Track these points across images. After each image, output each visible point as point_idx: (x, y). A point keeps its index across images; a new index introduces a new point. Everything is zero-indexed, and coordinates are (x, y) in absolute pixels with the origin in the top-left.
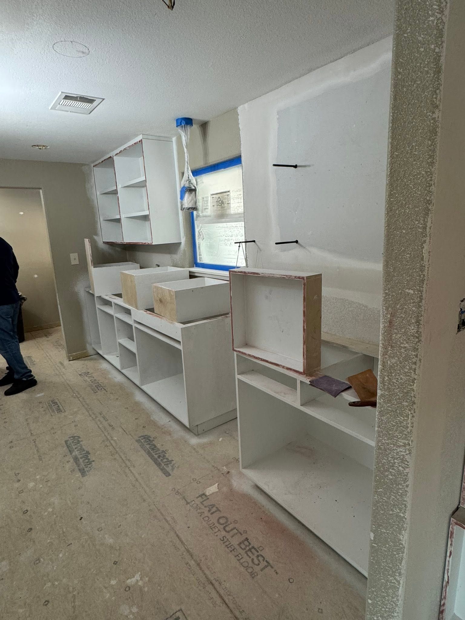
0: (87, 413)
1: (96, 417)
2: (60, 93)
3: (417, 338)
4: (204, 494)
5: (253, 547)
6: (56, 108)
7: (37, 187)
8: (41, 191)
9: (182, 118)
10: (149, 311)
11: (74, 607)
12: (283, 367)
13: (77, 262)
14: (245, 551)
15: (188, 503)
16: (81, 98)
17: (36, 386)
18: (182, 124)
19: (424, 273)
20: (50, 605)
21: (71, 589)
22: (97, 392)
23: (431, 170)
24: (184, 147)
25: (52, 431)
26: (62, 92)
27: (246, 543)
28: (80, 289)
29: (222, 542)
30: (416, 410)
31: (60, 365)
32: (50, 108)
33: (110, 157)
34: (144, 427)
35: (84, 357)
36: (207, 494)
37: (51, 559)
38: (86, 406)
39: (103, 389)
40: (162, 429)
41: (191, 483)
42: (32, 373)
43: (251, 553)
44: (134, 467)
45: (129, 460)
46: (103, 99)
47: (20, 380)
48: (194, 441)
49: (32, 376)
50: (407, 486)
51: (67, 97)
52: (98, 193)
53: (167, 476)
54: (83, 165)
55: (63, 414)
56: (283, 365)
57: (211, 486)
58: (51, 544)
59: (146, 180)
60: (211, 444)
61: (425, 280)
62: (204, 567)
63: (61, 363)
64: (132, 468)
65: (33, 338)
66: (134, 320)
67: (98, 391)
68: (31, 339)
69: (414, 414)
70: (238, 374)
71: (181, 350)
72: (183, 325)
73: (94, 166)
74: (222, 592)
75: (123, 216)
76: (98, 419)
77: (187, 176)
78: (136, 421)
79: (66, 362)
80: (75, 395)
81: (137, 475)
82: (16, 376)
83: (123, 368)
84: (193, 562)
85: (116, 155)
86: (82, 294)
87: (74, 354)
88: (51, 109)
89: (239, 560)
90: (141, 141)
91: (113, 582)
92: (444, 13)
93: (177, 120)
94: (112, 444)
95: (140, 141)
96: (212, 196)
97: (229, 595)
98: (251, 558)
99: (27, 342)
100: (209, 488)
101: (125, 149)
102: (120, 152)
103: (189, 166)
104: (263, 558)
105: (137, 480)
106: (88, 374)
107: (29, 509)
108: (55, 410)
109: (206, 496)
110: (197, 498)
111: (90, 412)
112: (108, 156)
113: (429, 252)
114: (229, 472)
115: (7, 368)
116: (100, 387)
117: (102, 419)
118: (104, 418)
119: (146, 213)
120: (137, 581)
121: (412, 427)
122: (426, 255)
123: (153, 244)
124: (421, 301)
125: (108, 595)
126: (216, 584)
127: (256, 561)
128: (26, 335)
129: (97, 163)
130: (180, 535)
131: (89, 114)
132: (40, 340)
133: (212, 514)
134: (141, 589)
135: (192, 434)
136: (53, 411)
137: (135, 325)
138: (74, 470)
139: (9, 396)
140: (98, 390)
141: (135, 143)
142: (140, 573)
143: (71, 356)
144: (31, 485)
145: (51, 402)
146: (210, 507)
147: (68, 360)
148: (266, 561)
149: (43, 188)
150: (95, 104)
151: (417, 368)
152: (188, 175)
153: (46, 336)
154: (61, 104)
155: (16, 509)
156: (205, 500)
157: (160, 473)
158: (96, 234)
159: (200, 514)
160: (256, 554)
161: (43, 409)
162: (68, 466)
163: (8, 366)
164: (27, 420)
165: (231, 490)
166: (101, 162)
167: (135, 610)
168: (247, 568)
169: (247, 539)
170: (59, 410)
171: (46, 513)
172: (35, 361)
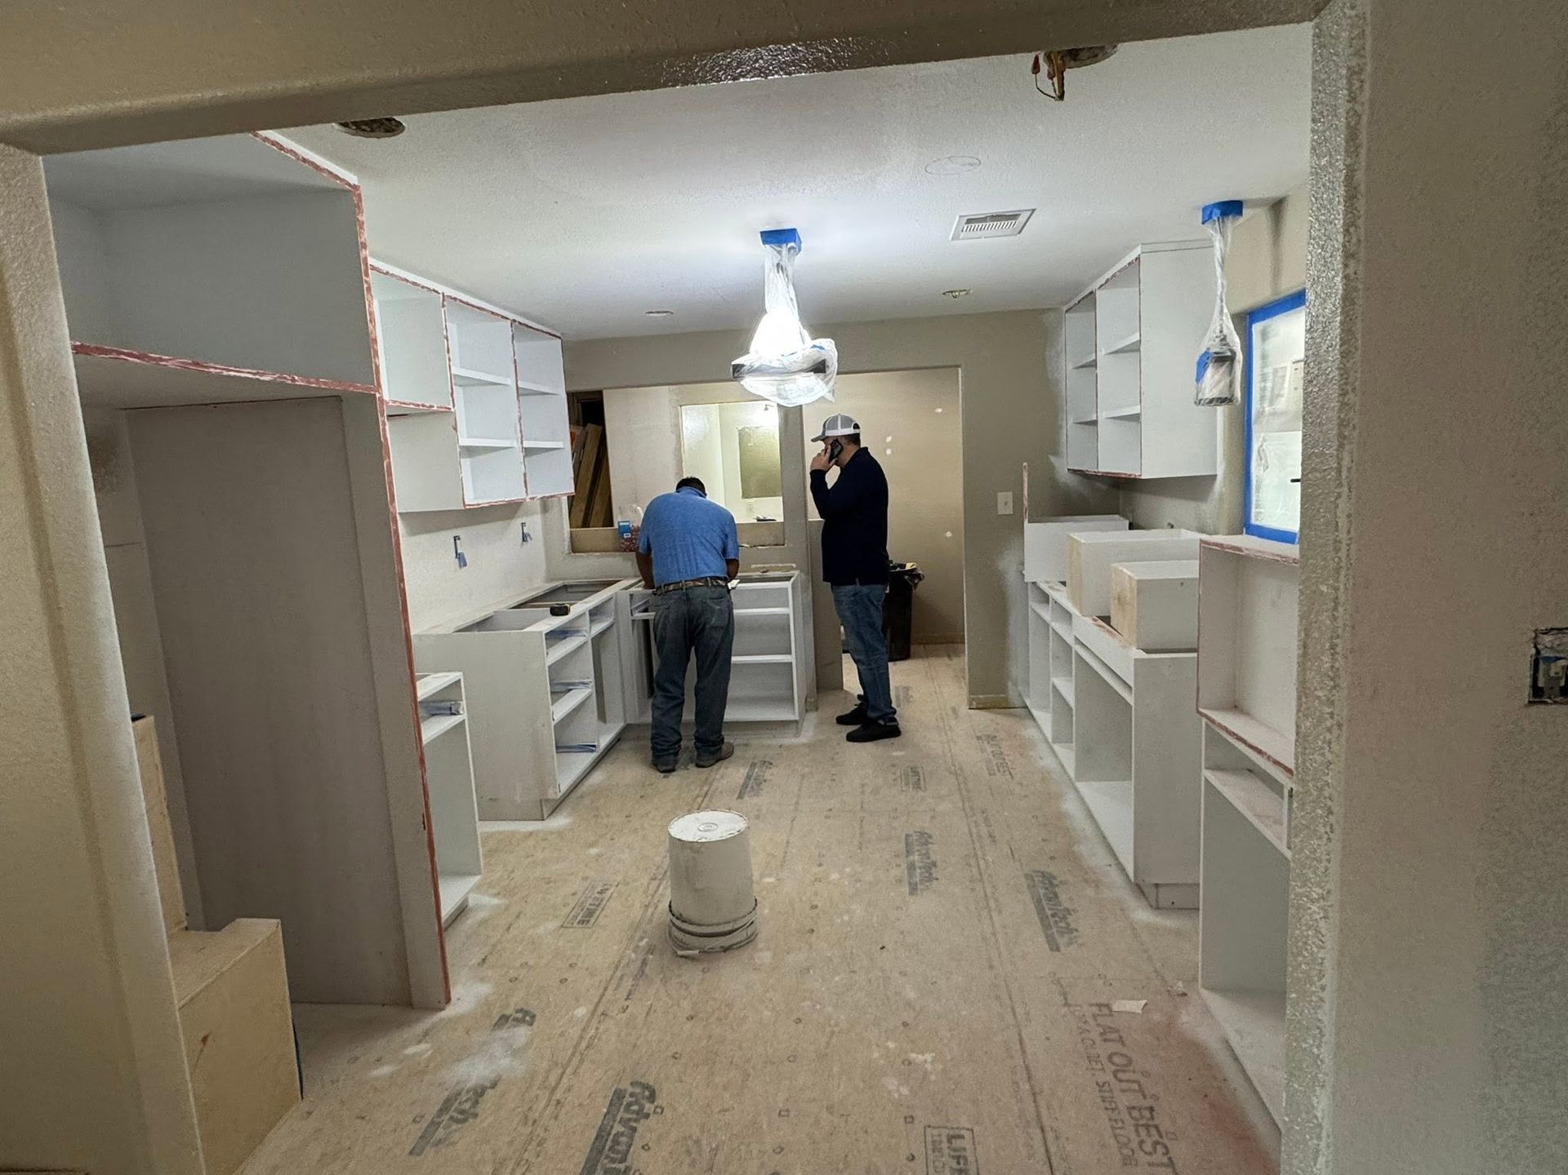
0: (960, 804)
1: (974, 815)
2: (958, 218)
3: (1332, 679)
4: (1108, 1006)
5: (1157, 1127)
6: (961, 237)
7: (954, 363)
8: (960, 369)
9: (1213, 205)
10: (1102, 620)
11: (828, 1043)
12: (1269, 758)
13: (1010, 511)
14: (1136, 1122)
15: (1066, 1004)
16: (992, 216)
17: (897, 738)
18: (1213, 216)
19: (1340, 554)
20: (800, 1025)
21: (832, 1022)
22: (995, 774)
23: (1345, 365)
24: (1217, 265)
25: (892, 815)
26: (960, 216)
27: (1147, 1114)
28: (1007, 564)
29: (1098, 1088)
30: (1336, 827)
31: (950, 712)
32: (950, 239)
33: (1092, 293)
34: (1052, 858)
35: (999, 708)
36: (1115, 1008)
37: (823, 978)
38: (964, 793)
39: (1007, 773)
40: (1086, 873)
41: (1092, 978)
42: (896, 716)
43: (1146, 1132)
44: (1000, 912)
45: (997, 900)
46: (1034, 210)
47: (874, 721)
48: (1142, 915)
49: (895, 720)
50: (1323, 988)
51: (969, 221)
52: (1070, 367)
53: (1051, 949)
54: (1044, 311)
55: (921, 793)
56: (1270, 752)
57: (1132, 999)
58: (830, 959)
59: (1140, 341)
60: (1178, 933)
61: (1341, 567)
62: (1042, 1103)
63: (954, 710)
64: (994, 914)
65: (926, 655)
66: (1075, 637)
67: (997, 773)
68: (922, 657)
69: (1332, 836)
70: (1207, 768)
71: (1131, 707)
72: (1145, 654)
73: (1067, 311)
74: (1053, 1149)
75: (1102, 416)
76: (975, 818)
77: (1219, 328)
78: (1043, 844)
79: (964, 709)
80: (953, 768)
81: (997, 925)
82: (872, 714)
83: (1056, 740)
84: (1027, 1087)
85: (1100, 288)
86: (1011, 577)
87: (981, 696)
88: (953, 239)
89: (1113, 1128)
90: (1138, 259)
91: (891, 1045)
92: (1358, 99)
93: (1204, 209)
94: (978, 865)
95: (1136, 259)
96: (1295, 366)
97: (1064, 1160)
98: (1140, 1139)
99: (914, 661)
100: (1123, 1002)
101: (1114, 276)
102: (1106, 283)
103: (1224, 304)
104: (1165, 1151)
105: (994, 934)
106: (992, 739)
107: (820, 905)
108: (911, 783)
109: (1110, 1010)
110: (1092, 1005)
111: (967, 804)
112: (1087, 292)
113: (1349, 516)
114: (1184, 994)
115: (859, 697)
116: (1004, 767)
117: (980, 820)
118: (986, 820)
119: (1136, 410)
120: (926, 1061)
121: (1329, 861)
122: (1343, 522)
123: (1143, 477)
124: (1335, 609)
125: (876, 1055)
126: (1050, 1136)
127: (1148, 1147)
128: (913, 648)
129: (1071, 304)
130: (1026, 1041)
131: (1020, 232)
132: (934, 661)
133: (1105, 1040)
134: (926, 1074)
135: (1146, 903)
136: (907, 784)
137: (1077, 648)
138: (900, 881)
139: (851, 743)
140: (999, 771)
141: (1129, 264)
142: (934, 1055)
143: (973, 699)
144: (834, 876)
145: (909, 770)
146: (1107, 1030)
147: (968, 707)
148: (1170, 1159)
149: (963, 366)
150: (1022, 219)
151: (1333, 740)
152: (1221, 325)
153: (949, 656)
154: (965, 230)
155: (804, 899)
156: (1102, 1016)
157: (1042, 939)
158: (1056, 453)
159: (1081, 1030)
160: (1156, 1137)
161: (893, 777)
162: (895, 872)
163: (862, 693)
164: (863, 786)
165: (1170, 1024)
166: (1077, 302)
167: (905, 1091)
168: (1122, 1146)
169: (1151, 1109)
170: (917, 786)
171: (839, 921)
172: (912, 696)
